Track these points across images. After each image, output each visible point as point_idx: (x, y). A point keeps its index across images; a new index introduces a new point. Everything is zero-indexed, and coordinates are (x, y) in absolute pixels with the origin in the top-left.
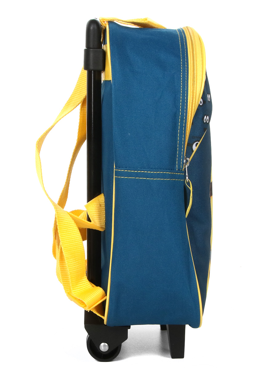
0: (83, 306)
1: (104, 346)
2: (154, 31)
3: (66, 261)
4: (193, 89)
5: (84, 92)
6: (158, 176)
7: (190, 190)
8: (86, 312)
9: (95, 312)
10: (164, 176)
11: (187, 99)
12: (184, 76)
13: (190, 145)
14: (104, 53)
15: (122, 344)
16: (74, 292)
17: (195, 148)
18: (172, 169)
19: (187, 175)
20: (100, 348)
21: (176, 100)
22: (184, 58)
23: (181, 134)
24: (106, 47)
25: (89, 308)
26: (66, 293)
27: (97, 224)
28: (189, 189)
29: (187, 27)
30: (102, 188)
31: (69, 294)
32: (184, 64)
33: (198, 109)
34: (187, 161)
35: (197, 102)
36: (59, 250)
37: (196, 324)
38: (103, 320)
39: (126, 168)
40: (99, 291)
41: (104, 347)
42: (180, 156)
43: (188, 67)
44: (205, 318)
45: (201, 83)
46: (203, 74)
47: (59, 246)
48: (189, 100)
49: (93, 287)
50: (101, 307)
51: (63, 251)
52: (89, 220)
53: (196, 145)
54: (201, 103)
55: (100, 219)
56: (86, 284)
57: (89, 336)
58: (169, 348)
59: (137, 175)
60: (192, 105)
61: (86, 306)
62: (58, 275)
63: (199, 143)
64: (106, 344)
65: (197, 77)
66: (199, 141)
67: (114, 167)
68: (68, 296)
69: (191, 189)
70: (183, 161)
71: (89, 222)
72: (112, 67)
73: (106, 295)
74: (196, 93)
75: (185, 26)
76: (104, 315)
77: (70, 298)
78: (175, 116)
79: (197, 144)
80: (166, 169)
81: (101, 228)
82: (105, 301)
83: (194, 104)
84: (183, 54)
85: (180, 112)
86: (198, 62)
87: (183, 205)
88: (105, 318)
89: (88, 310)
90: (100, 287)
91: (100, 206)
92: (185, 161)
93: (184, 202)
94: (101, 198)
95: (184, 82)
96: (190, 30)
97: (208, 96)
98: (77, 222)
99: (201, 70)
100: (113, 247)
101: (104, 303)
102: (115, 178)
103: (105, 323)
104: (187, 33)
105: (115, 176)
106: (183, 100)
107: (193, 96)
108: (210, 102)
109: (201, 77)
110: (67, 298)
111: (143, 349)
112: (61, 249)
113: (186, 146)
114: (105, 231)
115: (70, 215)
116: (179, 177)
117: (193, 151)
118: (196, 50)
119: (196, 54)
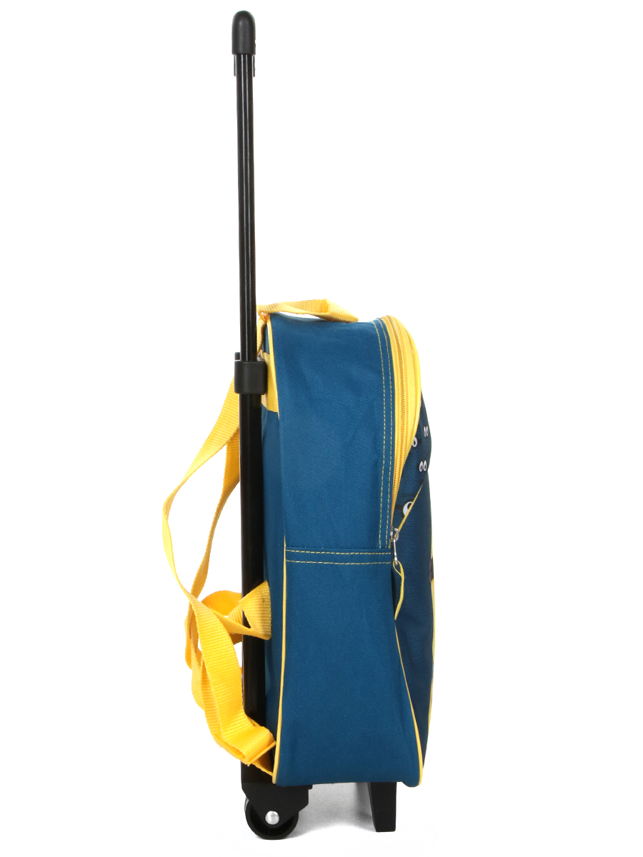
0: (239, 757)
1: (273, 816)
2: (340, 328)
3: (213, 689)
4: (403, 424)
5: (235, 423)
6: (352, 559)
7: (400, 578)
8: (243, 766)
9: (258, 766)
10: (360, 559)
11: (394, 440)
12: (388, 405)
13: (399, 507)
14: (265, 367)
15: (300, 813)
16: (225, 735)
17: (406, 511)
18: (373, 547)
19: (395, 554)
20: (267, 820)
21: (376, 442)
22: (387, 375)
23: (386, 493)
24: (269, 358)
25: (250, 761)
26: (213, 735)
27: (258, 629)
28: (399, 575)
29: (389, 317)
30: (264, 570)
31: (218, 737)
32: (387, 385)
33: (410, 454)
34: (394, 532)
35: (408, 443)
36: (201, 667)
37: (413, 780)
38: (271, 777)
39: (303, 547)
40: (264, 733)
41: (272, 818)
42: (384, 527)
43: (393, 390)
44: (426, 772)
45: (414, 414)
46: (416, 400)
47: (200, 662)
48: (396, 442)
49: (254, 725)
50: (268, 758)
51: (208, 673)
52: (246, 623)
53: (408, 507)
54: (415, 443)
55: (263, 621)
56: (244, 721)
57: (248, 800)
58: (370, 813)
59: (319, 558)
60: (402, 448)
61: (244, 757)
62: (195, 693)
63: (413, 503)
64: (276, 813)
65: (407, 405)
66: (412, 501)
67: (285, 545)
68: (215, 740)
69: (402, 575)
70: (389, 533)
71: (247, 628)
72: (278, 394)
73: (275, 739)
74: (407, 430)
75: (384, 315)
76: (272, 770)
77: (218, 743)
78: (376, 465)
79: (410, 505)
80: (364, 548)
81: (266, 635)
82: (274, 748)
83: (404, 447)
84: (386, 368)
85: (383, 459)
86: (408, 381)
87: (391, 600)
88: (274, 775)
89: (248, 764)
90: (265, 726)
91: (264, 601)
92: (392, 533)
93: (391, 597)
94: (264, 589)
95: (388, 413)
96: (394, 322)
97: (425, 429)
98: (227, 625)
99: (414, 393)
100: (285, 668)
101: (272, 752)
102: (287, 562)
103: (274, 781)
104: (389, 326)
105: (287, 558)
106: (388, 441)
107: (402, 435)
108: (429, 438)
109: (414, 405)
110: (215, 743)
111: (331, 815)
112: (204, 666)
113: (393, 510)
114: (270, 640)
115: (217, 616)
116: (384, 559)
117: (403, 516)
118: (405, 360)
119: (406, 368)
